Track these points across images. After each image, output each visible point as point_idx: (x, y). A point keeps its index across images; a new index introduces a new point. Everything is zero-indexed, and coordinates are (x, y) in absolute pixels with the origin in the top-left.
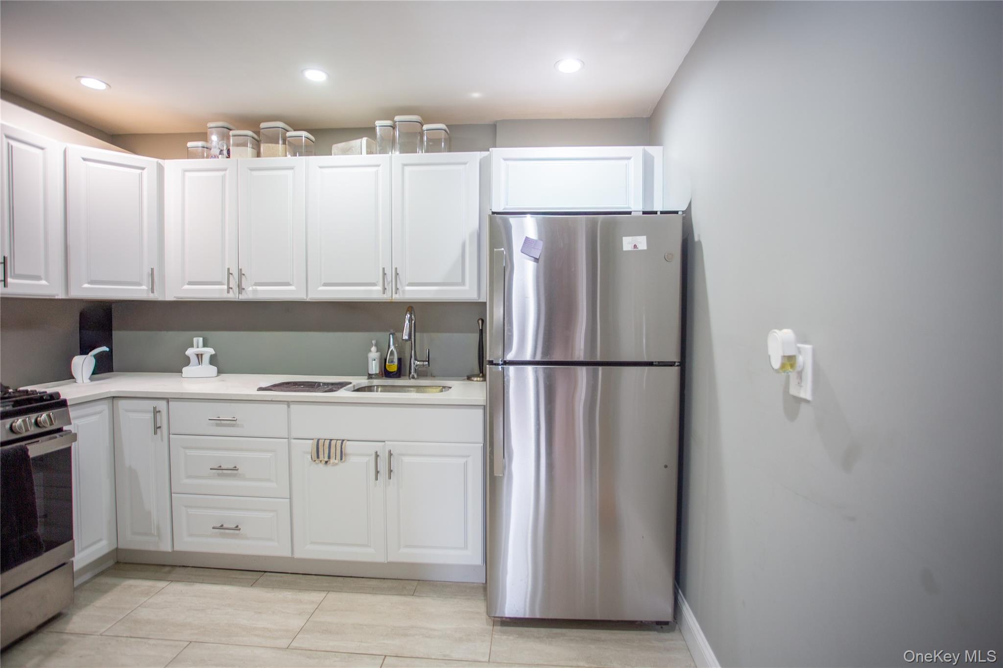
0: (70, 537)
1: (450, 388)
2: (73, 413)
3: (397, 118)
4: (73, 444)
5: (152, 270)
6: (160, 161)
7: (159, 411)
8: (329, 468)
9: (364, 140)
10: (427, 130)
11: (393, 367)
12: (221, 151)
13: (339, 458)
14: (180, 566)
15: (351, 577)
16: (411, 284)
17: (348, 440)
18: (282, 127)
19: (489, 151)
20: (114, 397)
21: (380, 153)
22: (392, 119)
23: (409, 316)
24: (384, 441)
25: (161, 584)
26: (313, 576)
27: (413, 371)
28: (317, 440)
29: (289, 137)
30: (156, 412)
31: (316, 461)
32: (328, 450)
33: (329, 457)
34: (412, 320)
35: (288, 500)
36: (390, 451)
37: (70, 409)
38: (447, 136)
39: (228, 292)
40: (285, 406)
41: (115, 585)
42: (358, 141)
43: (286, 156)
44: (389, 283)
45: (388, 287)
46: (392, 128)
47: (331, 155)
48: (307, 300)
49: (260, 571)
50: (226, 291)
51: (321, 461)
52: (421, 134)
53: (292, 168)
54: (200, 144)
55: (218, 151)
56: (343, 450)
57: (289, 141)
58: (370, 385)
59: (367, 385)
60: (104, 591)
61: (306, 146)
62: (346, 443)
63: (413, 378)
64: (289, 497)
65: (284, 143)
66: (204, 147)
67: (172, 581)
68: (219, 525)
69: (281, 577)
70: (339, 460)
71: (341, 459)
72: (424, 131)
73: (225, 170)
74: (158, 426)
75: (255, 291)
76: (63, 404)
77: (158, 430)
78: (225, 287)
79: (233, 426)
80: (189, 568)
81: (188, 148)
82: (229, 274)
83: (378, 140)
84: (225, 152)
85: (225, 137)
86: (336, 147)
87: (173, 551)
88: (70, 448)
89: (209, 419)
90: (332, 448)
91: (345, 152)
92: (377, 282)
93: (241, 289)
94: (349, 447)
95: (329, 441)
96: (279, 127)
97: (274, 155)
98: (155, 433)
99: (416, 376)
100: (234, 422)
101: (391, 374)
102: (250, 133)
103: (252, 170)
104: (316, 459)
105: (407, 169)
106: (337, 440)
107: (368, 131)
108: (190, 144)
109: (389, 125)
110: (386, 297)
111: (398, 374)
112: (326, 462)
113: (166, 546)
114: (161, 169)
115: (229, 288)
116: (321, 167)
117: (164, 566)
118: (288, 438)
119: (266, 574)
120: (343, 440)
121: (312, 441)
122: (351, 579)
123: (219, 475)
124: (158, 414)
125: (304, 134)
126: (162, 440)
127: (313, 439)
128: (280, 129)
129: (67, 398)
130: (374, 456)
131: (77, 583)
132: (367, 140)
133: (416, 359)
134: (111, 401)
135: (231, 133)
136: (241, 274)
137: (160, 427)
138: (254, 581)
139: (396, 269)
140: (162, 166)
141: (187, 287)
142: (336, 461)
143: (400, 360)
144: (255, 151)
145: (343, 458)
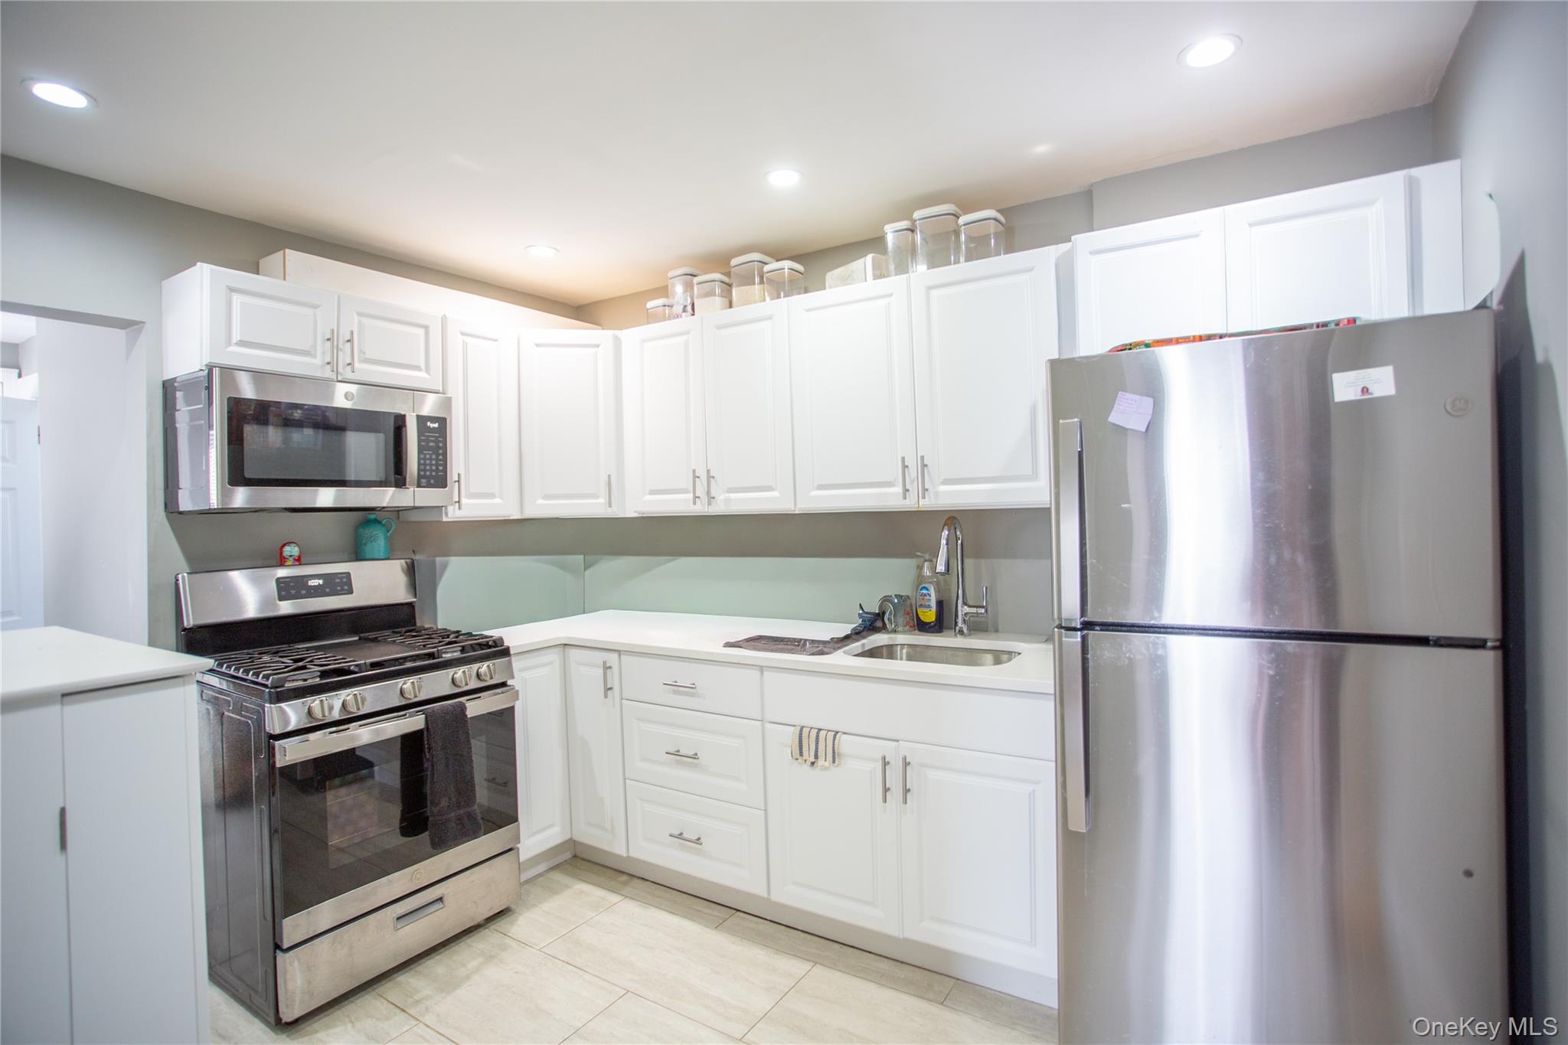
0: (515, 819)
1: (1019, 654)
2: (517, 663)
3: (917, 215)
4: (517, 702)
5: (609, 476)
6: (617, 332)
7: (610, 667)
8: (816, 772)
9: (869, 258)
10: (964, 225)
11: (929, 616)
12: (685, 306)
13: (831, 759)
14: (639, 878)
15: (853, 947)
16: (946, 482)
17: (845, 733)
18: (759, 259)
19: (1070, 241)
20: (565, 645)
21: (896, 275)
22: (909, 218)
23: (947, 533)
24: (898, 741)
25: (614, 898)
26: (799, 933)
27: (960, 620)
28: (799, 728)
29: (768, 272)
30: (607, 668)
31: (799, 760)
32: (814, 744)
33: (816, 757)
34: (957, 539)
35: (763, 812)
36: (905, 757)
37: (513, 659)
38: (1001, 228)
39: (695, 503)
40: (756, 673)
41: (567, 887)
42: (861, 261)
43: (765, 300)
44: (914, 481)
45: (913, 488)
46: (909, 232)
47: (825, 289)
48: (797, 512)
49: (730, 908)
50: (692, 502)
51: (805, 761)
52: (957, 233)
53: (770, 318)
54: (661, 301)
55: (681, 308)
56: (836, 749)
57: (767, 278)
58: (891, 643)
59: (886, 643)
60: (554, 892)
61: (791, 281)
62: (840, 737)
63: (961, 632)
64: (763, 808)
65: (762, 282)
66: (665, 306)
67: (626, 897)
68: (677, 833)
69: (757, 923)
70: (831, 762)
71: (834, 762)
72: (961, 226)
73: (688, 333)
74: (608, 687)
75: (728, 501)
76: (506, 652)
77: (609, 691)
78: (691, 496)
79: (693, 696)
80: (648, 883)
81: (648, 310)
82: (695, 477)
83: (890, 254)
84: (689, 308)
85: (688, 287)
86: (832, 276)
87: (628, 857)
88: (513, 707)
89: (665, 684)
90: (820, 742)
91: (846, 280)
92: (895, 481)
93: (711, 498)
94: (845, 743)
95: (816, 730)
96: (754, 261)
97: (748, 302)
98: (606, 696)
99: (965, 630)
100: (692, 690)
101: (927, 627)
102: (718, 276)
103: (719, 327)
104: (798, 757)
105: (934, 293)
106: (829, 731)
107: (874, 243)
108: (650, 304)
109: (904, 227)
110: (910, 504)
111: (937, 627)
112: (813, 763)
113: (620, 850)
114: (617, 342)
115: (696, 497)
116: (808, 310)
117: (622, 872)
118: (762, 721)
119: (738, 913)
120: (838, 732)
121: (793, 728)
122: (852, 949)
123: (678, 763)
124: (608, 670)
125: (787, 264)
126: (614, 706)
127: (794, 726)
128: (756, 263)
129: (510, 646)
130: (879, 765)
131: (524, 877)
132: (873, 258)
133: (965, 603)
134: (561, 649)
135: (696, 280)
136: (710, 477)
137: (611, 689)
138: (721, 922)
139: (922, 457)
140: (619, 339)
141: (648, 497)
142: (827, 764)
143: (940, 604)
144: (726, 301)
145: (836, 759)
